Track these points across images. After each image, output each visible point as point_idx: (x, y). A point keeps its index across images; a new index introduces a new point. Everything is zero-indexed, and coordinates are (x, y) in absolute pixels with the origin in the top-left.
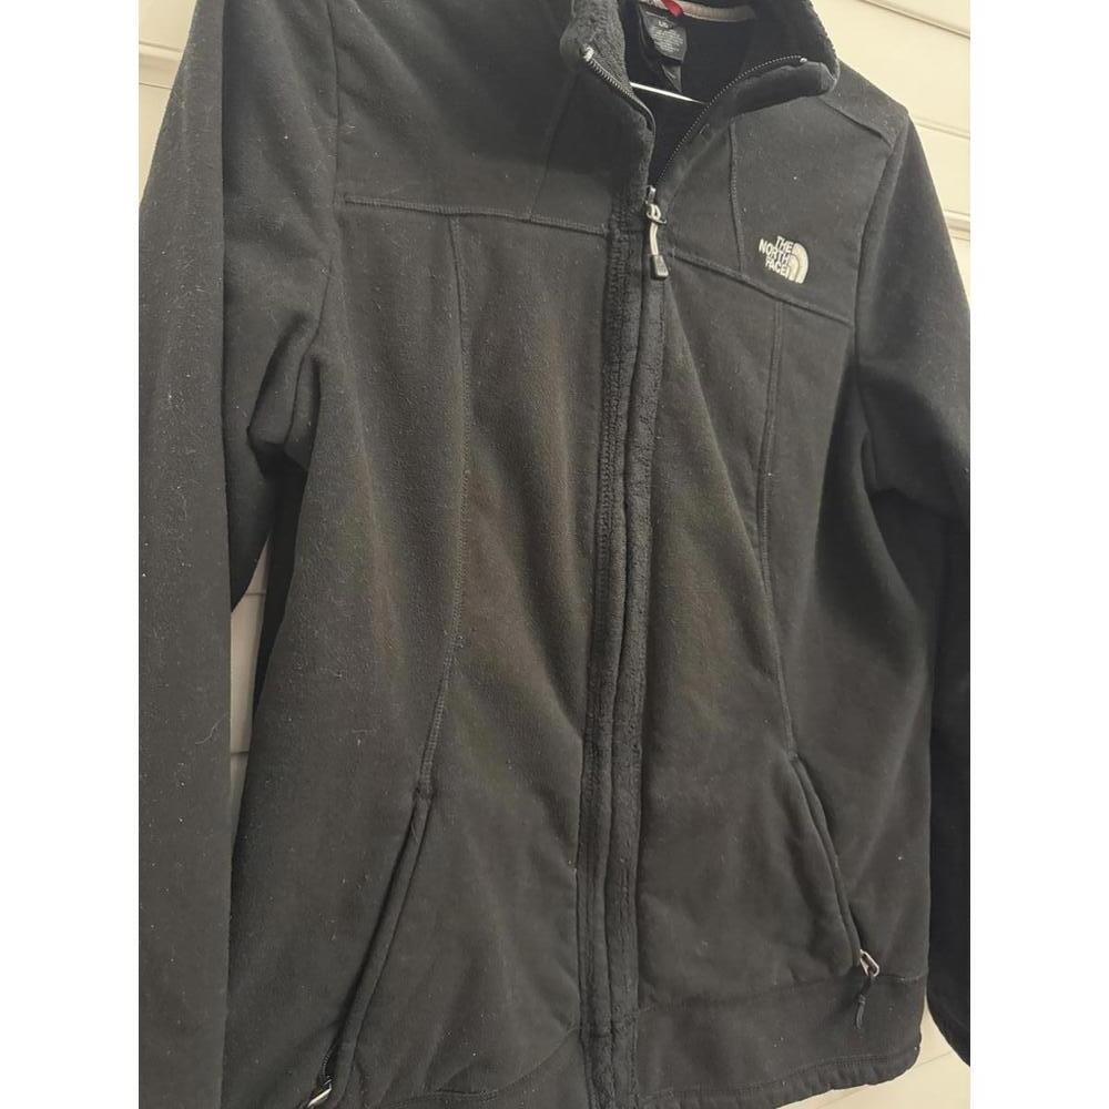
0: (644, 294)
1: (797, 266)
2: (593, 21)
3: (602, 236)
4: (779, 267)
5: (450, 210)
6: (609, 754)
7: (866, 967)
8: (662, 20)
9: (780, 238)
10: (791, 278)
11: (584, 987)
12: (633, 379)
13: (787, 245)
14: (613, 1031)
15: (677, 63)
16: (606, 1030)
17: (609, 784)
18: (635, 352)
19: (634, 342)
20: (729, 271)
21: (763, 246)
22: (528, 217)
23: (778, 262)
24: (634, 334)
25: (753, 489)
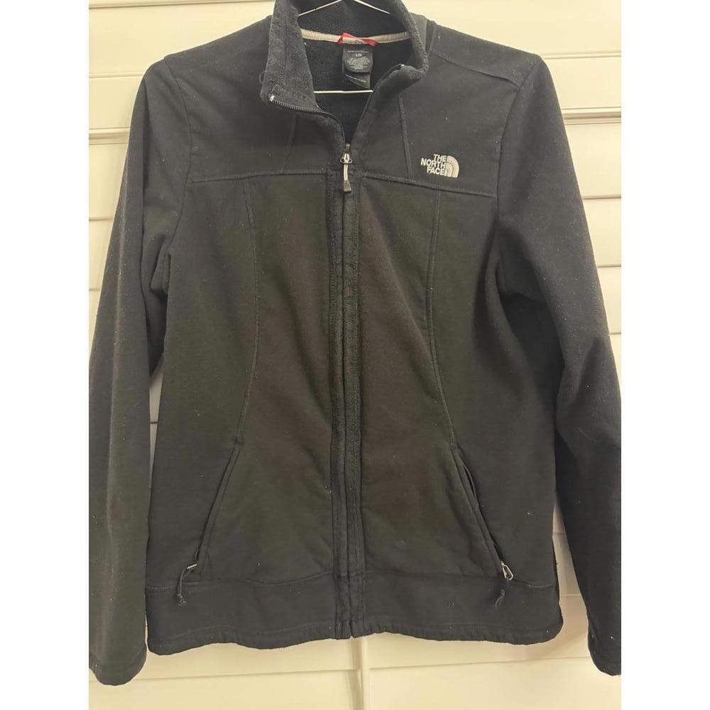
0: (344, 201)
1: (451, 168)
2: (272, 82)
3: (323, 174)
4: (438, 171)
5: (243, 176)
6: (344, 435)
7: (505, 574)
8: (357, 53)
9: (436, 155)
10: (449, 175)
11: (335, 552)
12: (342, 244)
13: (443, 158)
14: (348, 576)
15: (367, 74)
16: (344, 574)
17: (343, 449)
18: (341, 232)
19: (339, 226)
20: (401, 179)
21: (424, 162)
22: (281, 173)
23: (438, 168)
24: (339, 222)
25: (423, 298)
